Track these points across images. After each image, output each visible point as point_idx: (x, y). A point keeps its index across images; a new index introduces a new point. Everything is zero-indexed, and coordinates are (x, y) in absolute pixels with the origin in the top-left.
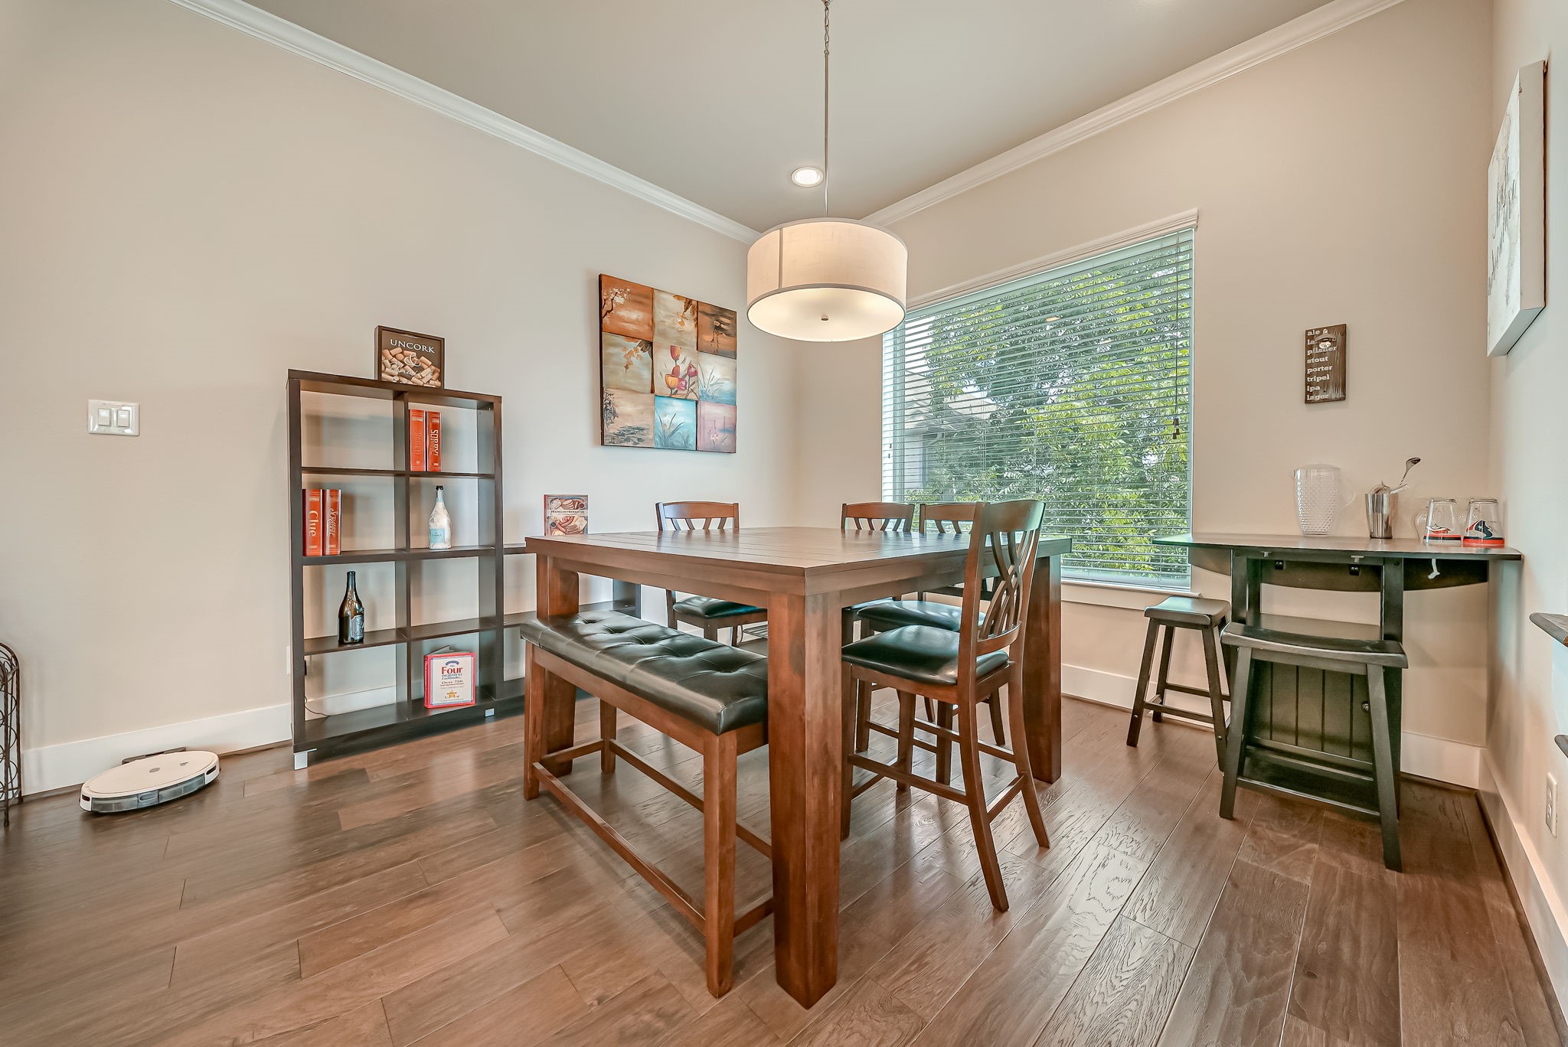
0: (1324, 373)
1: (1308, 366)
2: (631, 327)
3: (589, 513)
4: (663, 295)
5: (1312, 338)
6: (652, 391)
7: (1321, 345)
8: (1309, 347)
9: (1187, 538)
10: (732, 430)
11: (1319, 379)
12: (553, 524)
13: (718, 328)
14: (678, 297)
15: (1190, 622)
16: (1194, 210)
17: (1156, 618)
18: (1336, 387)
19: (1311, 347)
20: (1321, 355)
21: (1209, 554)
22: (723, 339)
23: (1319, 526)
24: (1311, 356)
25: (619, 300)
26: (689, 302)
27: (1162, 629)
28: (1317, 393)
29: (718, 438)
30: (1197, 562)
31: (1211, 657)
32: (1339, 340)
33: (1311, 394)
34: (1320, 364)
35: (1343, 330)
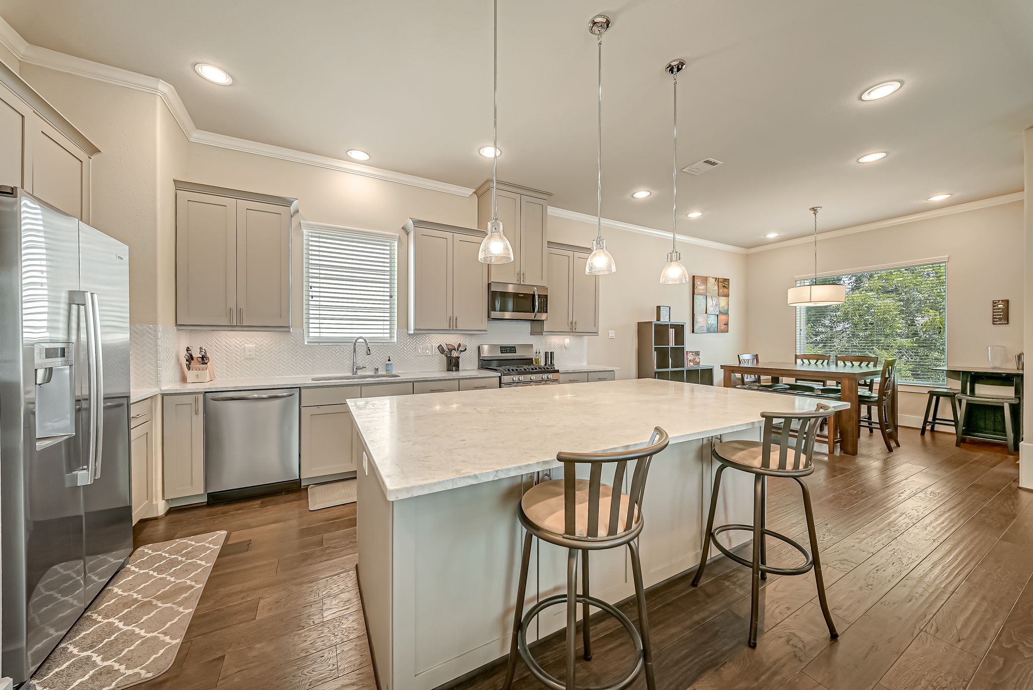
0: (1000, 315)
1: (993, 312)
2: (702, 291)
3: (700, 357)
4: (710, 278)
5: (995, 303)
6: (706, 313)
7: (999, 306)
8: (994, 306)
9: (945, 368)
10: (727, 324)
11: (998, 317)
12: (690, 360)
13: (724, 286)
14: (713, 278)
15: (945, 395)
16: (947, 256)
17: (932, 394)
18: (1005, 320)
19: (995, 306)
20: (999, 309)
21: (953, 374)
22: (725, 290)
23: (998, 365)
24: (995, 309)
25: (699, 283)
26: (716, 279)
27: (935, 397)
28: (997, 321)
29: (723, 327)
30: (948, 376)
31: (954, 406)
32: (1006, 305)
33: (995, 321)
34: (998, 312)
35: (1007, 301)
